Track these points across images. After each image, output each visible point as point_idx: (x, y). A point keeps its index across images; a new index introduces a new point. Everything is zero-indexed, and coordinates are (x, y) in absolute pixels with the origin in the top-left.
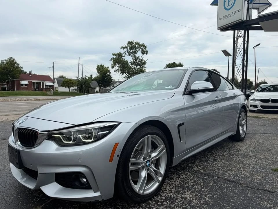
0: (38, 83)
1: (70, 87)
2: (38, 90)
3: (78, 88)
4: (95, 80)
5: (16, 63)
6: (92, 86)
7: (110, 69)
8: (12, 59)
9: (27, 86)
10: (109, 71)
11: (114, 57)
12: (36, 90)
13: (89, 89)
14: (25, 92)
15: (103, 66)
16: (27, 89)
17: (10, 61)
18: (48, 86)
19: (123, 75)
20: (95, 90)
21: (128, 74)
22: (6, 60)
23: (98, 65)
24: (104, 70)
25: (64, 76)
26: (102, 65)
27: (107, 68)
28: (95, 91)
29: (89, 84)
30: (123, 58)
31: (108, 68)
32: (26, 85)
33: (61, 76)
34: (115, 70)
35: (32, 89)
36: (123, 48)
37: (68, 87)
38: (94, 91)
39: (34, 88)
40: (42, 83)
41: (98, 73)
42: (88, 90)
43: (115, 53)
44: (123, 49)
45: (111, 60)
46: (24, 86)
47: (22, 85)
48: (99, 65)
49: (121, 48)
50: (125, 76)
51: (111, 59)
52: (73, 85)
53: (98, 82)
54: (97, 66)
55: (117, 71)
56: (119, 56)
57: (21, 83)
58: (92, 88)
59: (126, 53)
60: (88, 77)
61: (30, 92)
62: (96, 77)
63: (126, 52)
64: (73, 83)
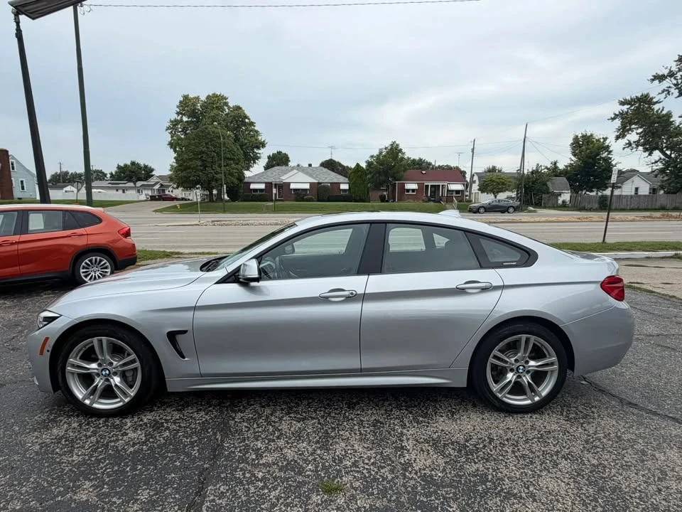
0: (435, 186)
1: (498, 192)
2: (434, 201)
3: (517, 194)
4: (564, 173)
5: (401, 150)
6: (551, 190)
7: (611, 141)
8: (395, 145)
9: (415, 193)
10: (607, 148)
11: (625, 108)
12: (429, 200)
13: (543, 196)
14: (412, 203)
15: (592, 135)
16: (415, 198)
17: (391, 148)
18: (453, 191)
19: (650, 154)
20: (559, 198)
21: (668, 152)
22: (386, 148)
23: (577, 136)
24: (591, 146)
25: (498, 166)
26: (589, 134)
27: (602, 140)
28: (560, 202)
29: (545, 184)
30: (656, 107)
31: (605, 139)
32: (413, 190)
33: (491, 167)
34: (627, 144)
35: (424, 198)
36: (661, 78)
37: (494, 194)
38: (558, 200)
39: (427, 196)
40: (443, 186)
41: (575, 156)
42: (541, 199)
43: (628, 98)
44: (660, 82)
45: (613, 119)
46: (411, 193)
47: (408, 191)
48: (580, 135)
49: (653, 80)
50: (657, 159)
51: (613, 116)
52: (503, 188)
53: (568, 179)
54: (574, 139)
55: (634, 146)
56: (640, 105)
57: (406, 188)
58: (553, 194)
59: (672, 90)
60: (546, 168)
61: (420, 203)
62: (566, 166)
63: (670, 87)
64: (503, 184)
